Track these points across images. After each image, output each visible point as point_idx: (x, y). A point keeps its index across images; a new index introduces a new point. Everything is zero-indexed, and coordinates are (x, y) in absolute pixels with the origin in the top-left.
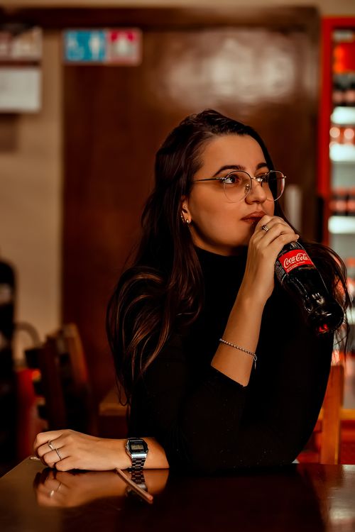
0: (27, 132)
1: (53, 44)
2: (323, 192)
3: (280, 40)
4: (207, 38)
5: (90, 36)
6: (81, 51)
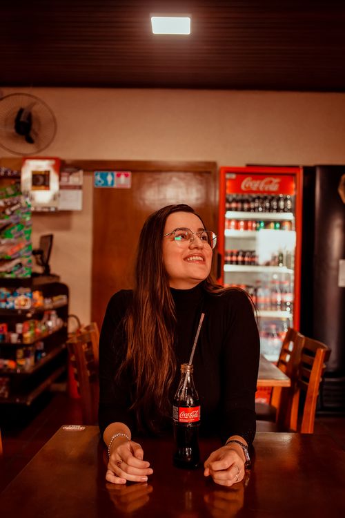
0: (75, 220)
1: (89, 178)
2: (221, 253)
3: (198, 177)
4: (163, 175)
5: (107, 175)
6: (103, 182)
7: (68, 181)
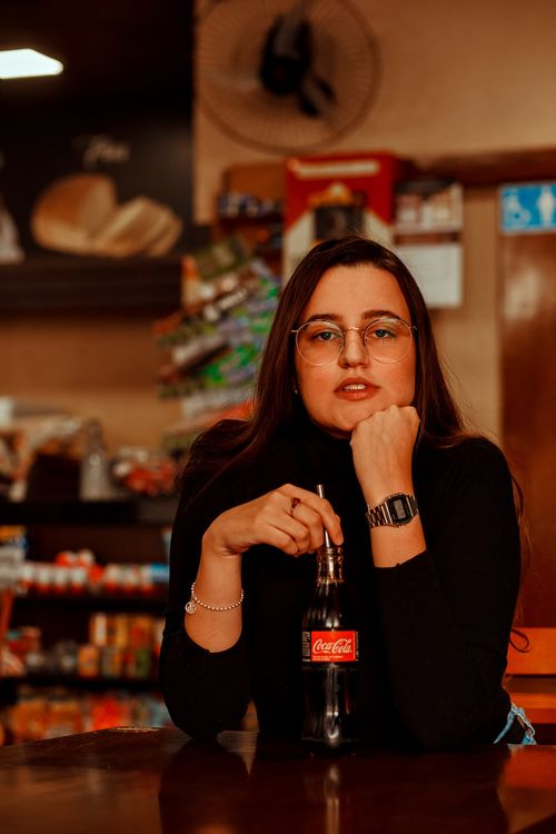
1: (483, 208)
5: (538, 194)
6: (526, 216)
7: (418, 220)
